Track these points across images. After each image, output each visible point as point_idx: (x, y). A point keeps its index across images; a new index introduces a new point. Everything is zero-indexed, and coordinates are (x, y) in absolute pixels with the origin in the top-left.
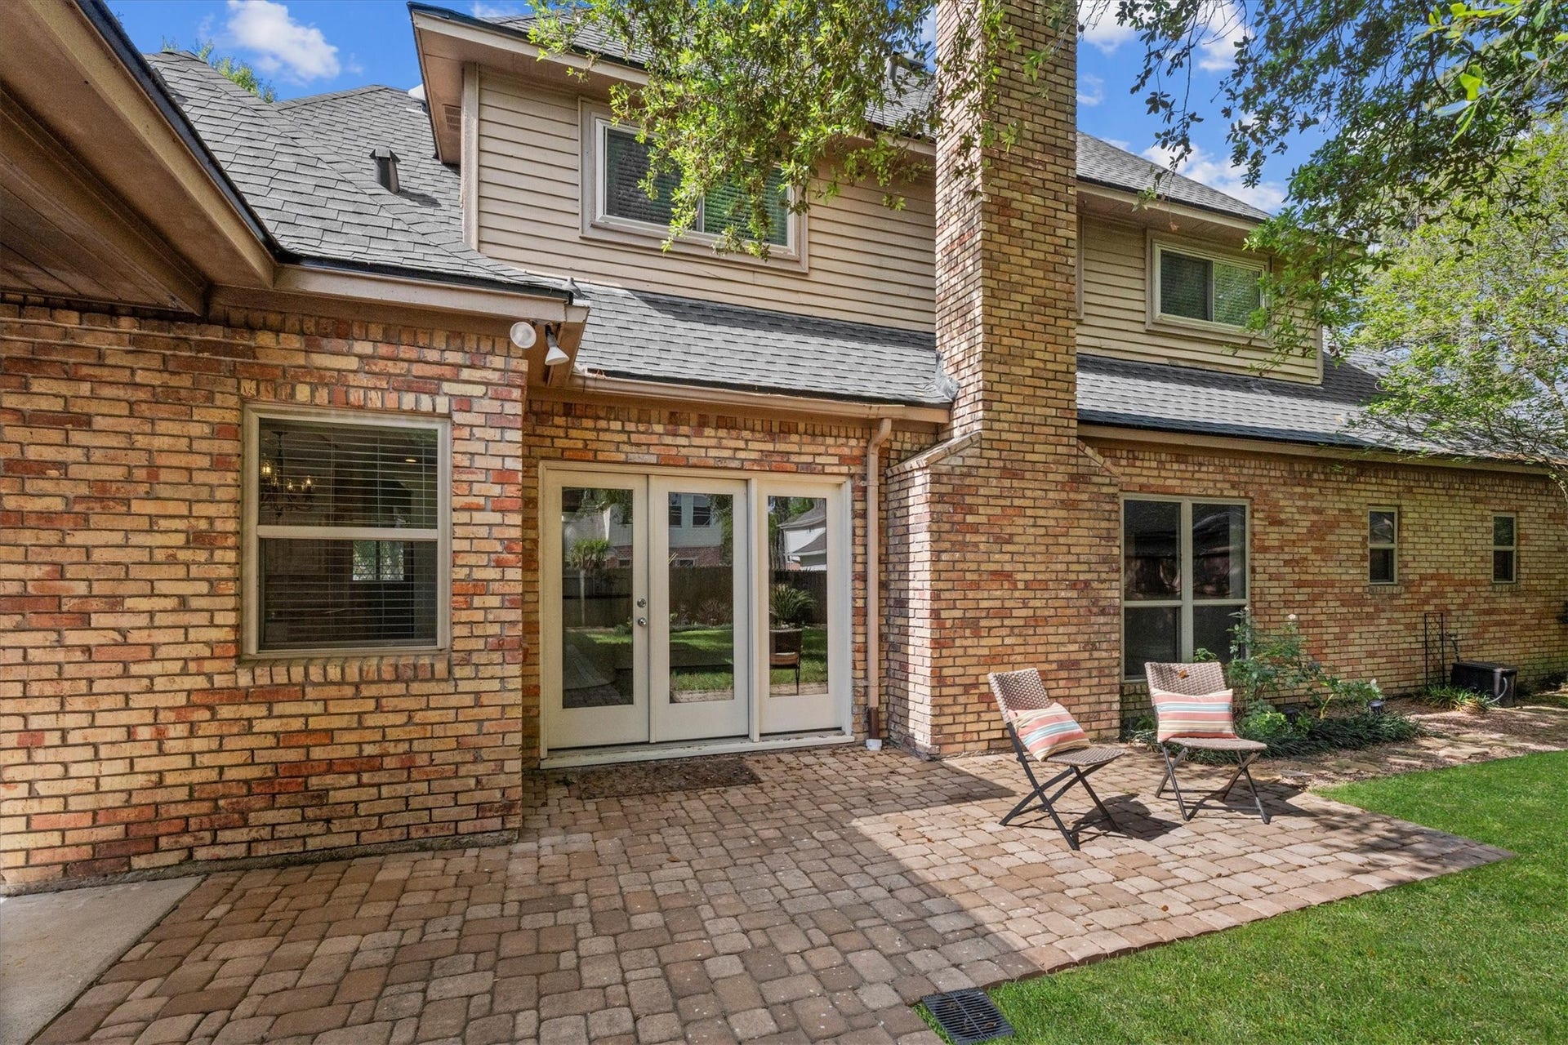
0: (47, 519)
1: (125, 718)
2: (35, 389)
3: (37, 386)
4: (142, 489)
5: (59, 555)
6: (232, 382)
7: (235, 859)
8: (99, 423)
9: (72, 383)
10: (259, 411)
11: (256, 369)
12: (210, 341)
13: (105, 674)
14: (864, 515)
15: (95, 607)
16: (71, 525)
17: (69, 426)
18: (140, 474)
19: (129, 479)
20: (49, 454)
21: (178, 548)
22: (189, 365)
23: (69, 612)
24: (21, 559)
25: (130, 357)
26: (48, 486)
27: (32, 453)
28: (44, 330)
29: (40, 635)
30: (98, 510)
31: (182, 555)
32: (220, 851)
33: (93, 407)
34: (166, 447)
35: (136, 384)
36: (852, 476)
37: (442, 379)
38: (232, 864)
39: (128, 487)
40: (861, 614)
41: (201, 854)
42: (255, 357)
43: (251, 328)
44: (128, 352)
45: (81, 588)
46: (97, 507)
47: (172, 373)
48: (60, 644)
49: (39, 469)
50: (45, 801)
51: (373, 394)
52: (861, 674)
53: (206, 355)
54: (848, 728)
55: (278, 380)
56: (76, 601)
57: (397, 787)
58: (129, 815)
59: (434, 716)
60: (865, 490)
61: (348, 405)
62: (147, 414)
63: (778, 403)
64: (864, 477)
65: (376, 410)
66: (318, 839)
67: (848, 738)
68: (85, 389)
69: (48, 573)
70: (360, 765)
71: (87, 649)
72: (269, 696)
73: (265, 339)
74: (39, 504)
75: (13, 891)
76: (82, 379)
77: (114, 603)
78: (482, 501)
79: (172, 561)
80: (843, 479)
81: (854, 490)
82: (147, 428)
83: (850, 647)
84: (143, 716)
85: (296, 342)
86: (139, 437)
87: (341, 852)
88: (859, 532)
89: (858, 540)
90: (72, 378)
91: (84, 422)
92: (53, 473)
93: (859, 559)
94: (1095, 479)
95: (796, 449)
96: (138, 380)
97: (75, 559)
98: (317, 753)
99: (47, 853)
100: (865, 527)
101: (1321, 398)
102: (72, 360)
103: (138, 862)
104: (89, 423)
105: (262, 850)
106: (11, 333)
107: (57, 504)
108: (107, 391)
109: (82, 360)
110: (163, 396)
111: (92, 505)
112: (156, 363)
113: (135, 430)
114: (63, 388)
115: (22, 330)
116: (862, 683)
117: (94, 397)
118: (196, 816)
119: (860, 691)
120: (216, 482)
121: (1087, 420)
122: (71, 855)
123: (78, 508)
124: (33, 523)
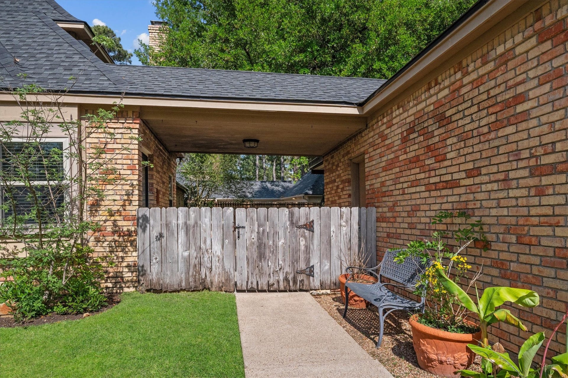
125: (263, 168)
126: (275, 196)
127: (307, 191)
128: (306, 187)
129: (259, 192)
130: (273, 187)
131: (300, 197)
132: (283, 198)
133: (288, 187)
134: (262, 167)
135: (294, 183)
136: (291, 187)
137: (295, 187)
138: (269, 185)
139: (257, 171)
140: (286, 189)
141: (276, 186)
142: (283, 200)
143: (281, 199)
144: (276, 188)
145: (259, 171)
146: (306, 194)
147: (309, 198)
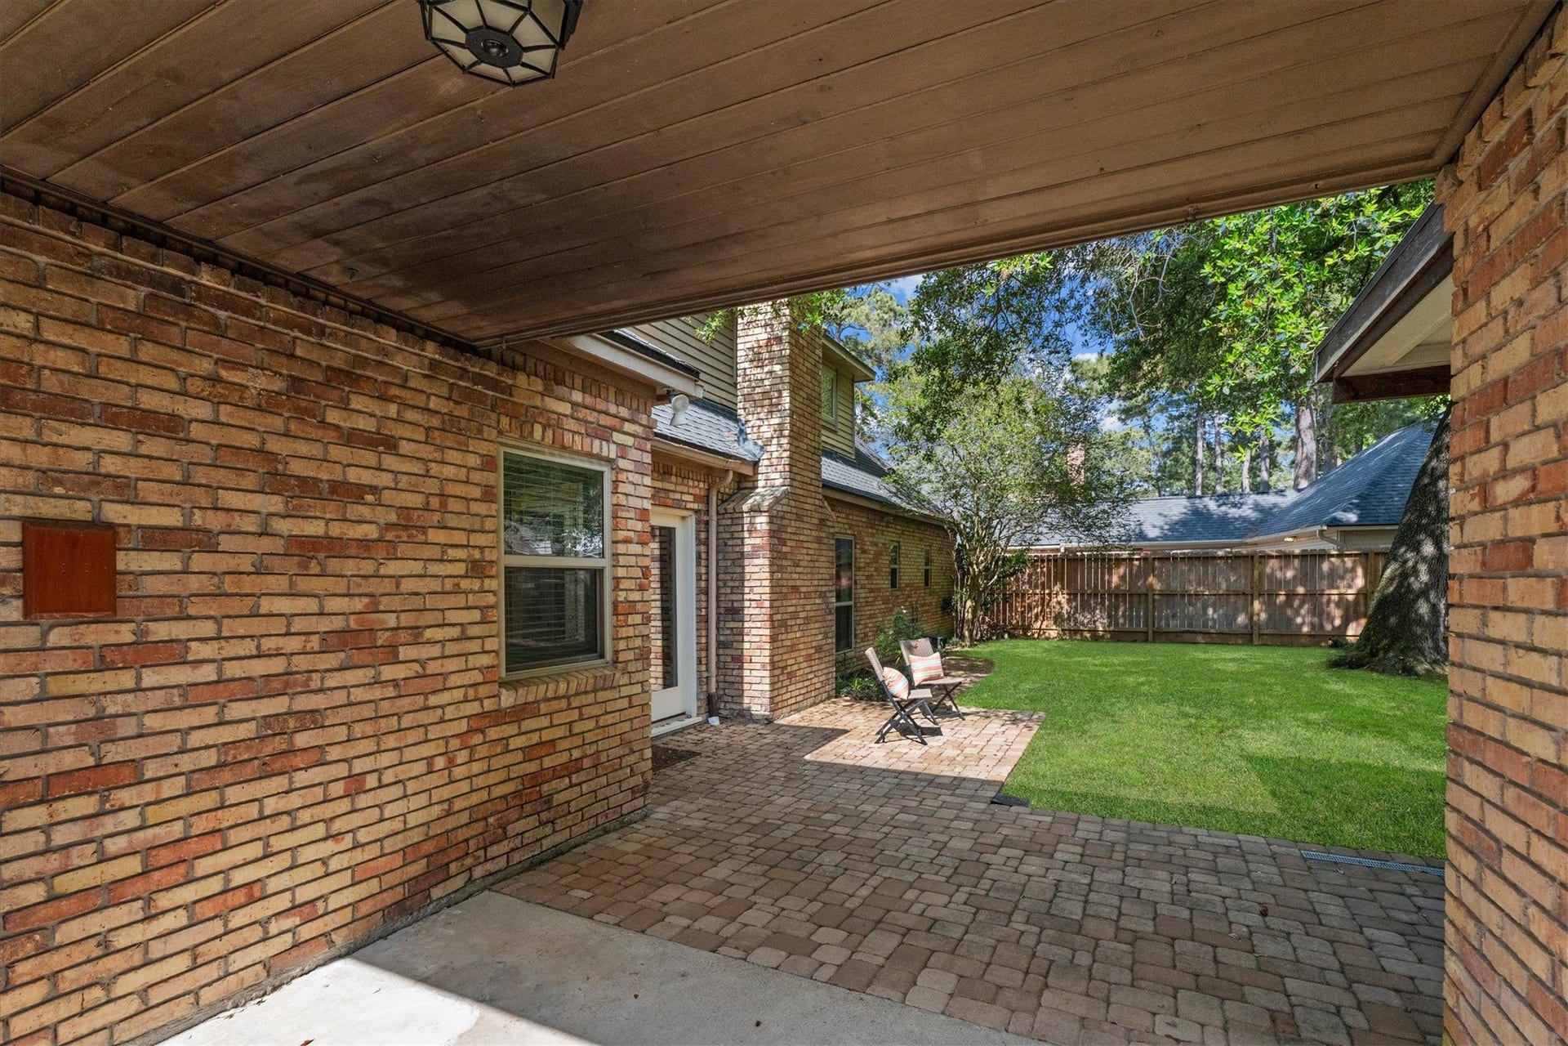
0: (365, 543)
1: (427, 750)
2: (353, 406)
3: (357, 402)
4: (436, 517)
5: (373, 586)
6: (494, 416)
7: (500, 871)
8: (405, 447)
9: (384, 403)
10: (507, 445)
11: (509, 406)
12: (486, 376)
13: (412, 708)
14: (707, 543)
15: (403, 640)
16: (384, 555)
17: (381, 449)
18: (435, 502)
19: (426, 508)
20: (366, 477)
21: (462, 577)
22: (468, 396)
23: (382, 646)
24: (344, 591)
25: (425, 382)
26: (364, 511)
27: (353, 475)
28: (364, 342)
29: (360, 672)
30: (405, 539)
31: (465, 584)
32: (491, 867)
33: (399, 431)
34: (451, 476)
35: (429, 410)
36: (697, 512)
37: (613, 429)
38: (499, 876)
39: (425, 514)
40: (703, 620)
41: (478, 872)
42: (511, 395)
43: (514, 368)
44: (425, 376)
45: (391, 620)
46: (404, 536)
47: (456, 402)
48: (377, 682)
49: (356, 493)
50: (367, 848)
51: (577, 438)
52: (704, 668)
53: (479, 388)
54: (694, 711)
55: (523, 418)
56: (388, 634)
57: (591, 783)
58: (429, 847)
59: (609, 719)
60: (707, 523)
61: (564, 448)
62: (438, 442)
63: (684, 452)
64: (707, 512)
65: (578, 453)
66: (549, 839)
67: (695, 719)
68: (393, 410)
69: (366, 605)
70: (571, 768)
71: (395, 683)
72: (518, 714)
73: (522, 379)
74: (358, 531)
75: (343, 951)
76: (390, 400)
77: (416, 634)
78: (631, 534)
79: (457, 591)
80: (690, 513)
81: (698, 522)
82: (438, 456)
83: (695, 647)
84: (438, 747)
85: (539, 385)
86: (433, 465)
87: (564, 847)
88: (703, 556)
89: (703, 563)
90: (384, 398)
91: (390, 444)
92: (369, 498)
93: (704, 577)
94: (829, 523)
95: (673, 488)
96: (432, 406)
97: (388, 590)
98: (548, 762)
99: (370, 902)
100: (707, 553)
101: (855, 468)
102: (380, 378)
103: (436, 893)
104: (395, 447)
105: (517, 857)
106: (336, 341)
107: (372, 532)
108: (410, 415)
109: (390, 379)
110: (450, 425)
111: (400, 533)
112: (445, 392)
113: (430, 457)
114: (375, 407)
115: (347, 339)
116: (705, 675)
117: (400, 420)
118: (472, 837)
119: (703, 681)
120: (485, 513)
121: (828, 485)
122: (388, 898)
123: (390, 536)
124: (353, 552)
125: (1215, 469)
126: (1231, 535)
127: (1340, 515)
128: (1334, 504)
129: (1183, 523)
130: (1223, 508)
131: (1311, 536)
132: (1256, 539)
133: (1275, 505)
134: (1213, 468)
135: (1292, 497)
136: (1283, 506)
137: (1296, 505)
138: (1212, 505)
139: (1199, 476)
140: (1266, 513)
141: (1234, 505)
142: (1255, 544)
143: (1248, 540)
144: (1234, 512)
145: (1205, 477)
146: (1334, 523)
147: (1345, 535)
